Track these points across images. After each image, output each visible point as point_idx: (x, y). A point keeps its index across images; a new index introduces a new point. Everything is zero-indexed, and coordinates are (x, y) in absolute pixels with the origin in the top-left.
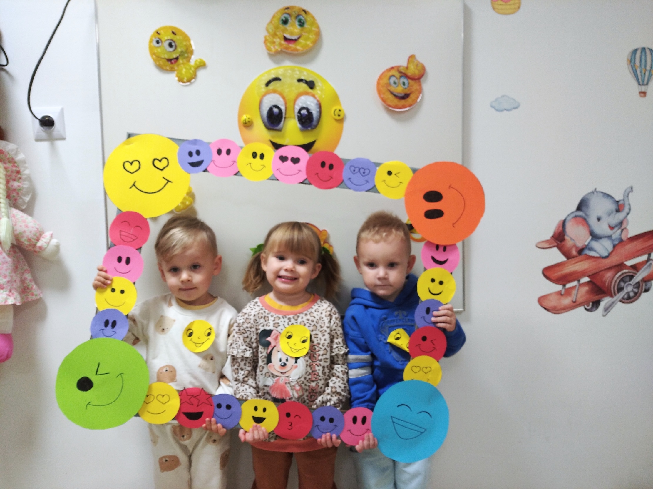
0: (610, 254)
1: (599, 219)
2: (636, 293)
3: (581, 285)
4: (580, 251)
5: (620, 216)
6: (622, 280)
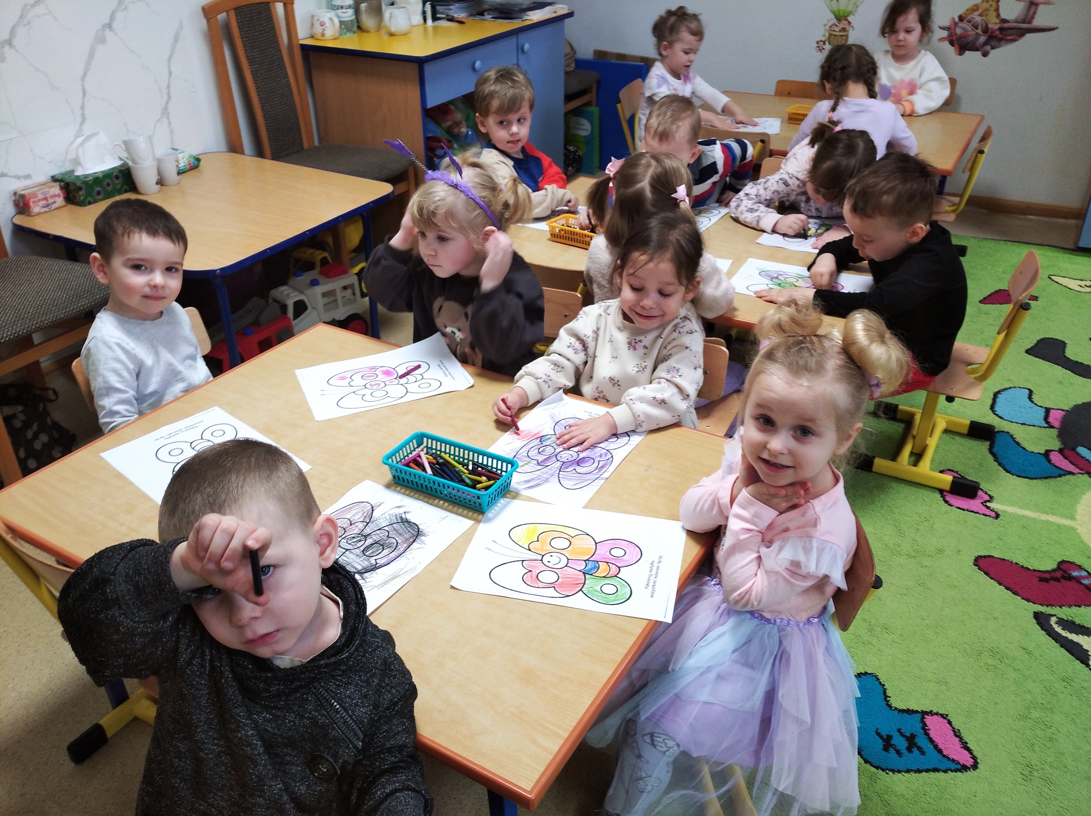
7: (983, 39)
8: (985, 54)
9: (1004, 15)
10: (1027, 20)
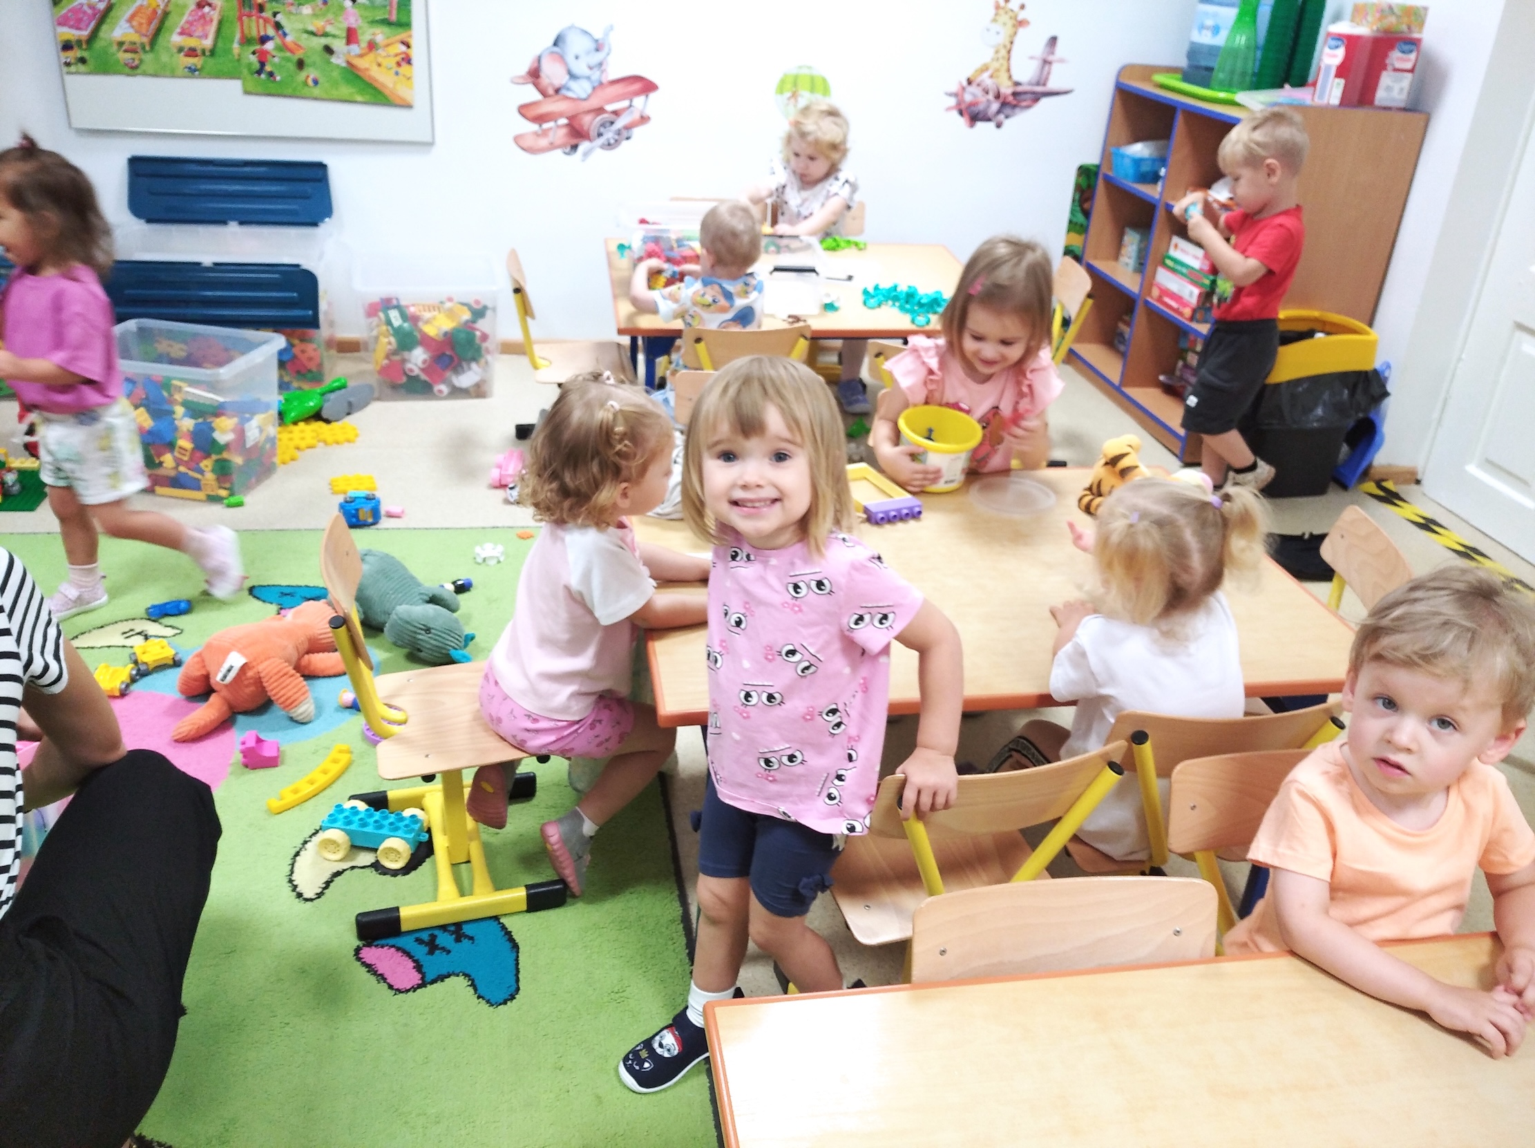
0: (589, 97)
1: (577, 58)
2: (616, 141)
3: (558, 127)
4: (557, 91)
5: (598, 57)
6: (603, 125)
7: (995, 106)
8: (999, 126)
9: (1016, 78)
10: (1042, 82)
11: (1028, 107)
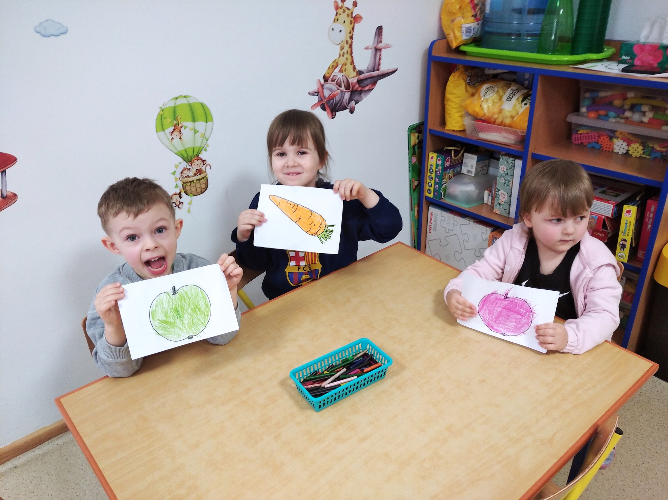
7: (347, 96)
9: (359, 66)
10: (376, 67)
11: (370, 90)
